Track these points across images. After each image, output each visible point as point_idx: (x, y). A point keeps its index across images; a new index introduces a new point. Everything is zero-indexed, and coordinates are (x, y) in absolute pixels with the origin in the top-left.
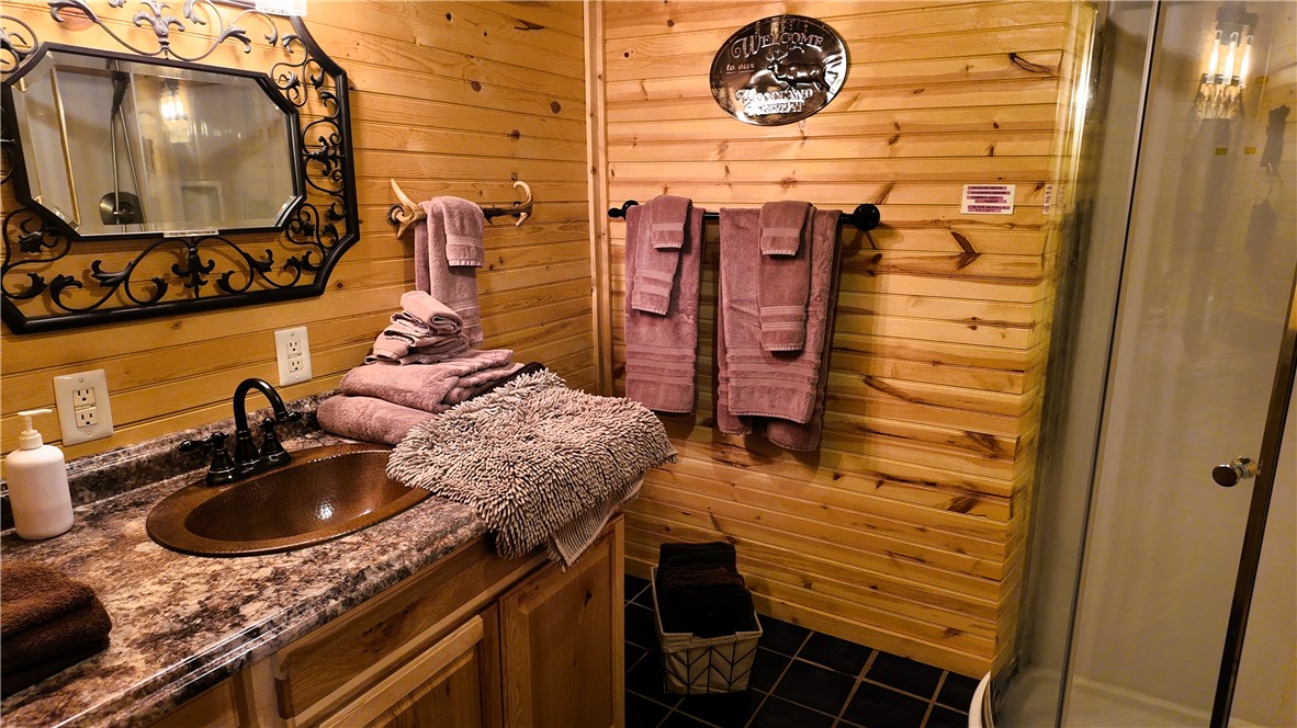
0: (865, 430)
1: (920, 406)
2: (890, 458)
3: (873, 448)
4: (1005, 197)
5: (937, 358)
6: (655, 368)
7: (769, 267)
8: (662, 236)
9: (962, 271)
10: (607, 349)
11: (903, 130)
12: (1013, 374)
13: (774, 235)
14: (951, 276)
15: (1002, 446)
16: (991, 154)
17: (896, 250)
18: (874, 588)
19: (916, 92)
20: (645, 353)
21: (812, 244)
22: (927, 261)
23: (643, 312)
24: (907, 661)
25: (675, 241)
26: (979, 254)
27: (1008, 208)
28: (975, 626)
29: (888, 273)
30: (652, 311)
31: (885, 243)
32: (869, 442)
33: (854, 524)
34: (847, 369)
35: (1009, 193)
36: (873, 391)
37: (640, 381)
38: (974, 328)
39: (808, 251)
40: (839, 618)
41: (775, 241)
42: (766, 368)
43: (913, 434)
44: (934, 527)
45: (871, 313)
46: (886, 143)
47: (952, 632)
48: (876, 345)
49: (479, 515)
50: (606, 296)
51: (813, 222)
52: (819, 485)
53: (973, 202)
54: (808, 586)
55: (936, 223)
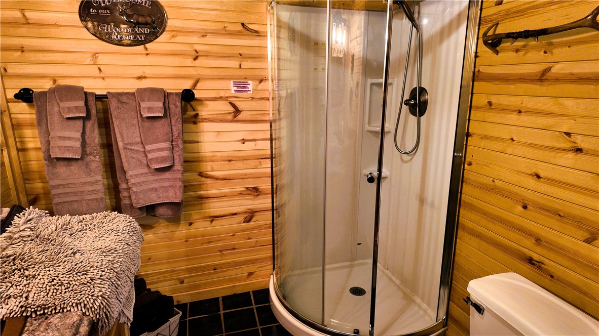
0: (202, 198)
1: (226, 181)
2: (215, 207)
3: (207, 205)
4: (248, 86)
5: (230, 159)
6: (76, 193)
7: (146, 124)
8: (70, 110)
9: (235, 119)
10: (21, 188)
11: (200, 54)
12: (261, 160)
13: (149, 106)
14: (231, 121)
15: (260, 190)
16: (240, 67)
17: (205, 111)
18: (215, 269)
19: (203, 36)
20: (66, 184)
21: (169, 110)
22: (220, 116)
23: (58, 159)
24: (235, 295)
25: (80, 112)
26: (241, 111)
27: (250, 91)
28: (259, 267)
29: (203, 122)
30: (71, 157)
31: (199, 108)
32: (205, 203)
33: (202, 244)
34: (189, 171)
35: (249, 84)
36: (203, 179)
37: (64, 202)
38: (244, 143)
39: (168, 113)
40: (200, 291)
41: (150, 109)
42: (152, 178)
43: (224, 194)
44: (238, 233)
45: (198, 142)
46: (192, 60)
47: (250, 274)
48: (202, 157)
49: (84, 314)
50: (14, 153)
51: (168, 98)
52: (182, 231)
53: (236, 88)
54: (182, 282)
55: (221, 98)
